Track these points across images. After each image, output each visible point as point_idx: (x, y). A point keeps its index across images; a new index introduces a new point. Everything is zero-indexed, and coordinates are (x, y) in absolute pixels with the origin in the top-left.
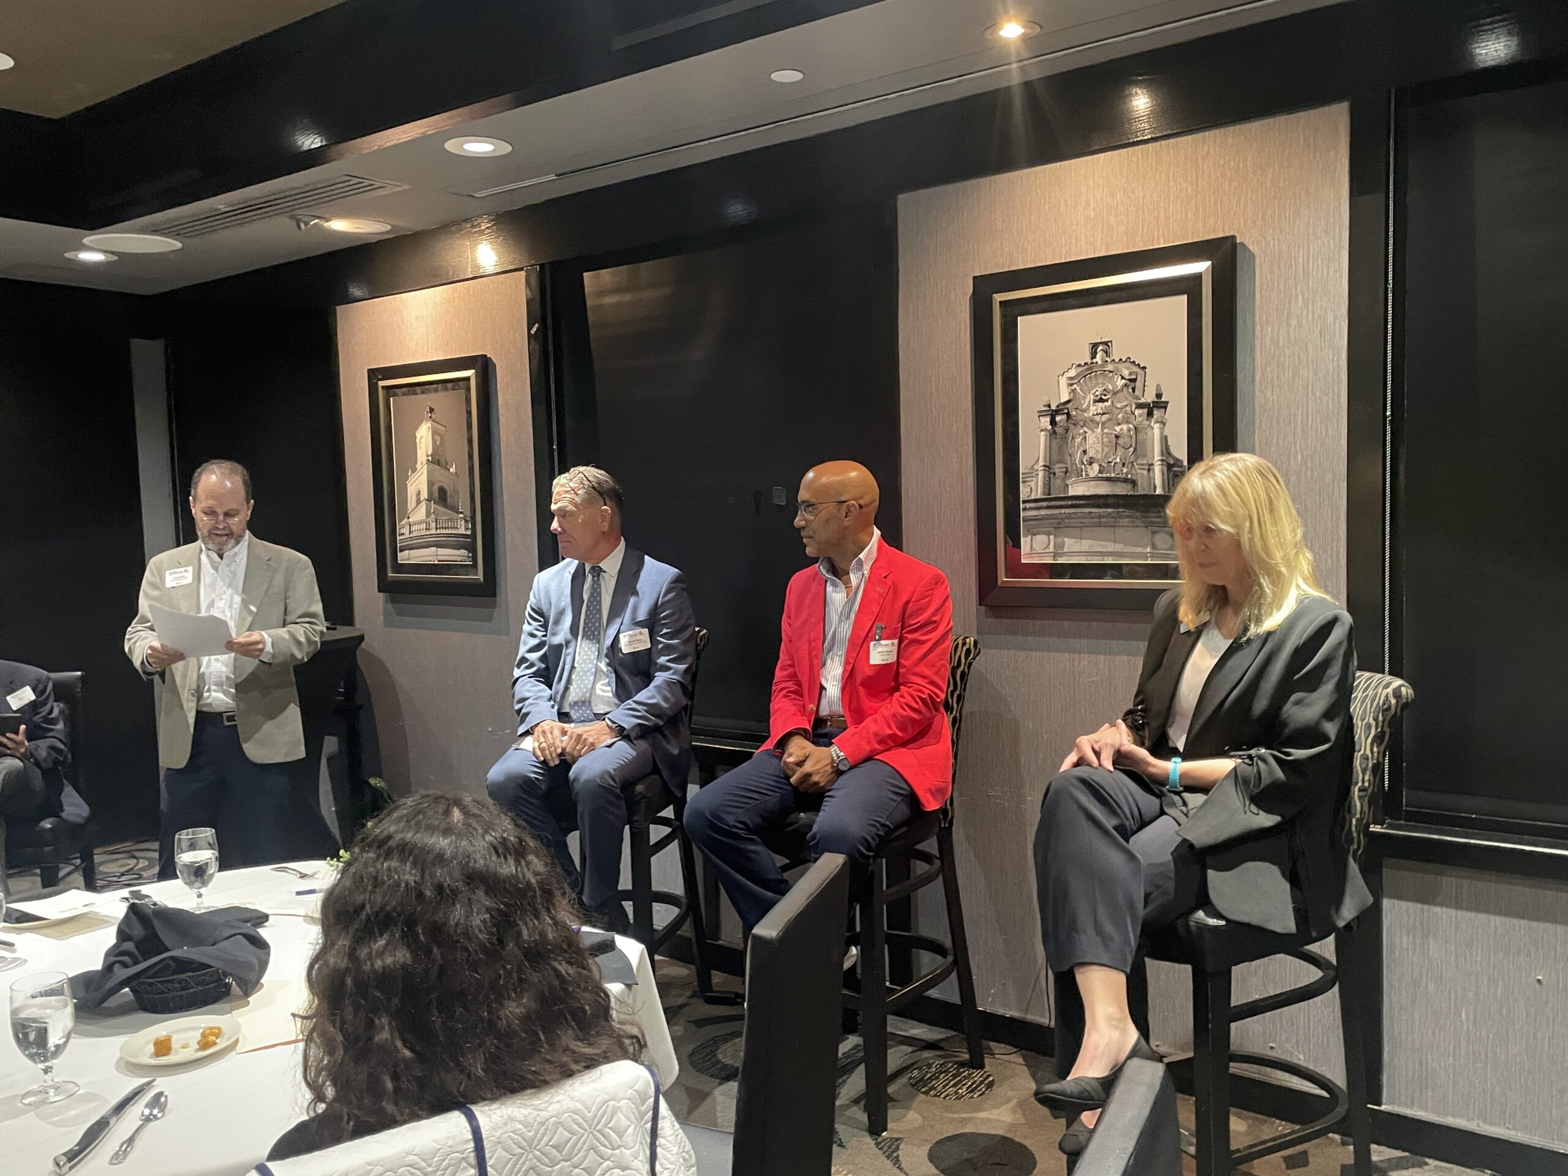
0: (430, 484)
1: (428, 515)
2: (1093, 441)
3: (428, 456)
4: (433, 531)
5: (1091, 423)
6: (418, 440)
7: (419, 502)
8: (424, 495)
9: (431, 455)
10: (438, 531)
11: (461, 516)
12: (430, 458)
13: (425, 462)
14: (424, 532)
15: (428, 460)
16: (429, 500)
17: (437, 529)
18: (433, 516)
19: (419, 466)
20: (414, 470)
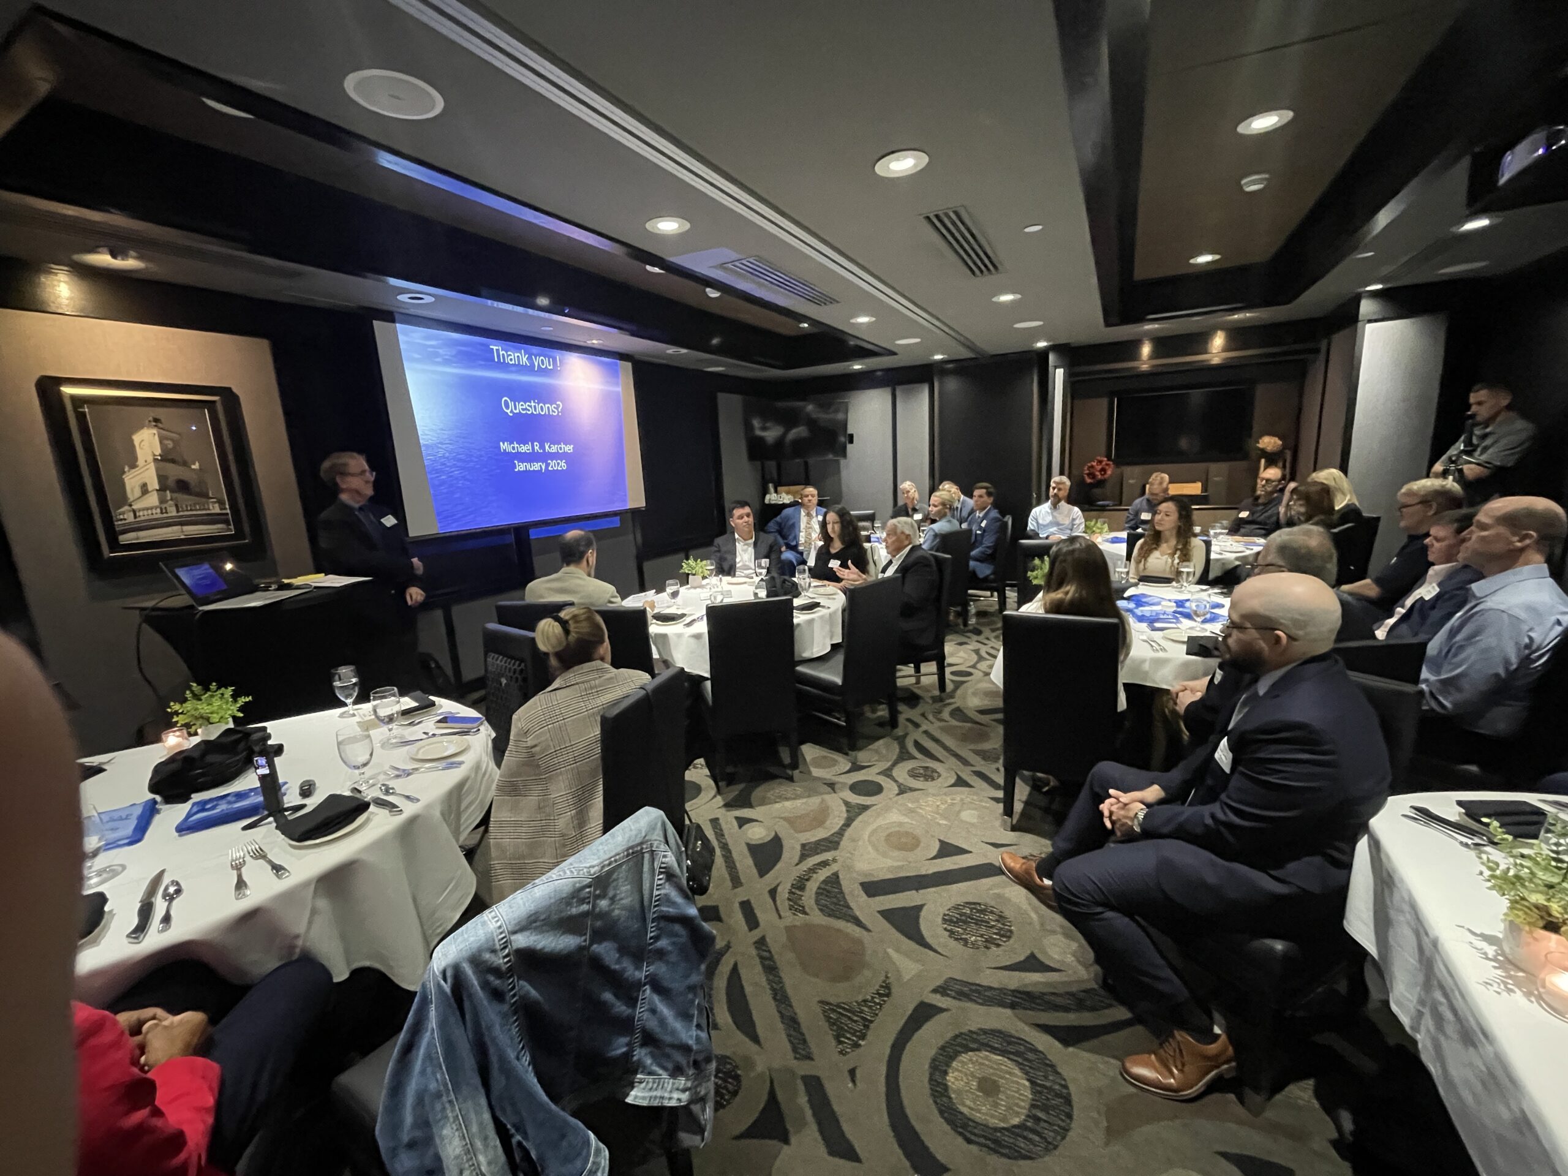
0: (162, 478)
1: (162, 501)
3: (155, 455)
4: (174, 514)
6: (136, 443)
7: (144, 489)
8: (154, 484)
9: (160, 455)
10: (181, 514)
11: (212, 500)
12: (159, 458)
13: (150, 458)
14: (160, 516)
15: (155, 460)
16: (162, 489)
17: (178, 511)
18: (170, 502)
19: (141, 463)
20: (133, 466)
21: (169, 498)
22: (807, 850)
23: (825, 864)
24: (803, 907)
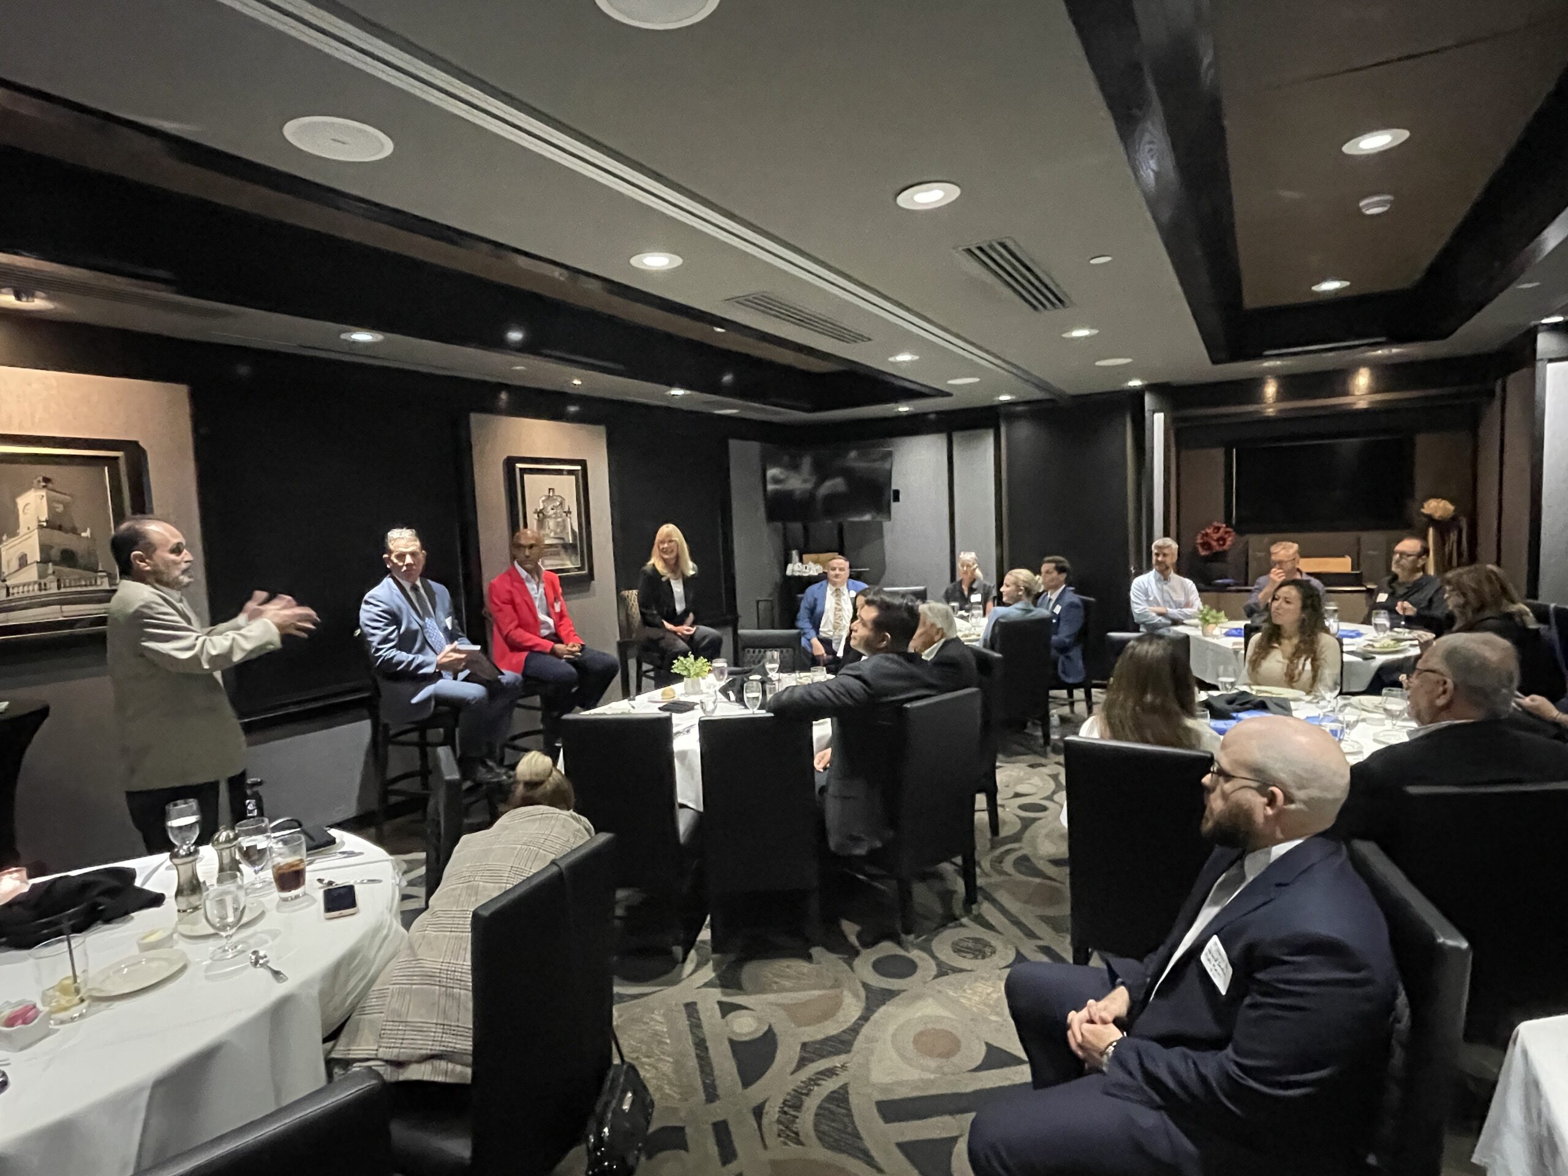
0: (45, 548)
1: (42, 575)
2: (551, 523)
3: (40, 521)
4: (55, 591)
5: (550, 517)
6: (20, 506)
7: (23, 562)
8: (35, 555)
9: (47, 521)
10: (63, 590)
11: (104, 574)
12: (45, 524)
13: (34, 525)
14: (39, 593)
15: (41, 527)
16: (45, 560)
17: (59, 588)
18: (52, 577)
19: (22, 530)
20: (13, 534)
21: (50, 571)
22: (810, 1052)
23: (831, 1072)
24: (797, 1134)
